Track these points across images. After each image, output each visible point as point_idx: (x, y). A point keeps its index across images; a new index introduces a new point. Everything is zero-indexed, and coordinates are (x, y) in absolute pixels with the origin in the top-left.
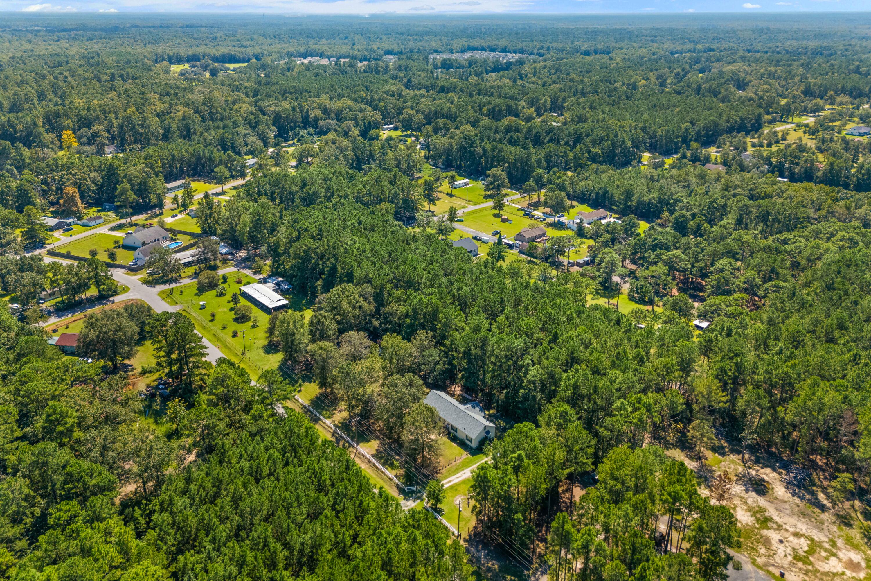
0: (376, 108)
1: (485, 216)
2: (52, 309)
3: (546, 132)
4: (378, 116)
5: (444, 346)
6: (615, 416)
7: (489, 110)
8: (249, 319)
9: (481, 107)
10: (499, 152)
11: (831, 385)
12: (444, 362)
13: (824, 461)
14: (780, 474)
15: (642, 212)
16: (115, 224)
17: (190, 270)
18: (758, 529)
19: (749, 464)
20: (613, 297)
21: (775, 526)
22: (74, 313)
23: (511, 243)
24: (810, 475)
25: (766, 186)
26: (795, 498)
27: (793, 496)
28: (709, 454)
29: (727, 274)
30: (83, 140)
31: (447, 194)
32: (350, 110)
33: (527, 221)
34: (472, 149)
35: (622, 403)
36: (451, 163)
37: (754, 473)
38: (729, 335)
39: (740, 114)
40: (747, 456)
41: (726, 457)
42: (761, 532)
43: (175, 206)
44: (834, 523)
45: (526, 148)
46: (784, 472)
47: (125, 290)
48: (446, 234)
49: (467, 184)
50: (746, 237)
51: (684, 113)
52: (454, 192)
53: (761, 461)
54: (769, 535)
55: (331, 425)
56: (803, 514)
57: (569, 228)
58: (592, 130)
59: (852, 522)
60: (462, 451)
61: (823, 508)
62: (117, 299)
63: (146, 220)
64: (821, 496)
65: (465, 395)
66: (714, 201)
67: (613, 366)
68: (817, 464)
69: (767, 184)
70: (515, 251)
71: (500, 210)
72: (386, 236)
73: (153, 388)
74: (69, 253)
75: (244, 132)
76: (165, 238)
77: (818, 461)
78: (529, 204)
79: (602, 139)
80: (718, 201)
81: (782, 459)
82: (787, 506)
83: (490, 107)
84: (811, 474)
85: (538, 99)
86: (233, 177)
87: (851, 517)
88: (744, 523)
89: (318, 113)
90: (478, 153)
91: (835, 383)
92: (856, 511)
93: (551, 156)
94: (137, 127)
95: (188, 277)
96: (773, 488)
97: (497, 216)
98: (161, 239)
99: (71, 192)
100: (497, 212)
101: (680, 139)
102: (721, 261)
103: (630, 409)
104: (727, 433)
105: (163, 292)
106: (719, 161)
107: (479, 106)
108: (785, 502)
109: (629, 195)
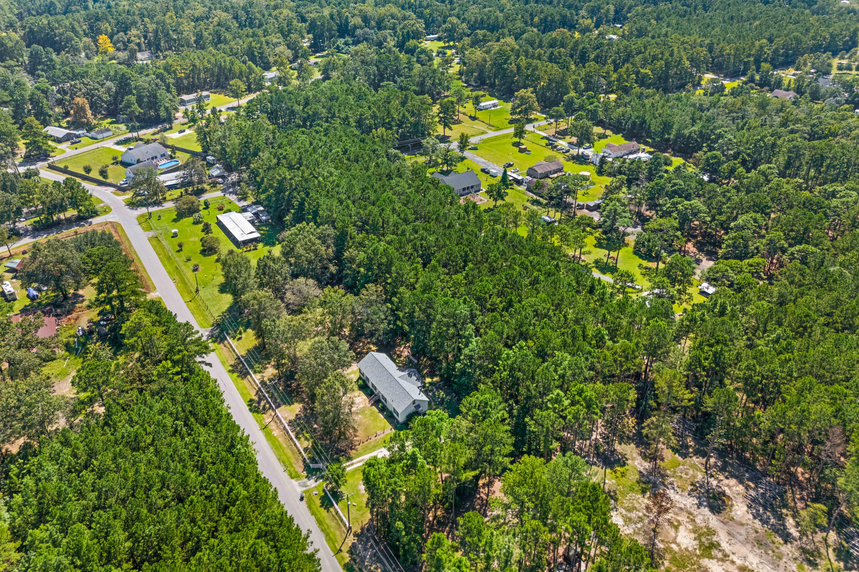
0: (420, 16)
1: (504, 144)
2: (30, 228)
3: (593, 48)
4: (420, 25)
5: (392, 303)
6: (548, 408)
7: (541, 20)
8: (215, 252)
9: (532, 16)
10: (533, 70)
11: (826, 390)
12: (390, 321)
13: (807, 476)
14: (747, 487)
15: (680, 147)
16: (122, 138)
17: (176, 193)
18: (698, 556)
19: (713, 471)
20: (615, 249)
21: (720, 555)
22: (49, 234)
23: (520, 178)
24: (782, 495)
25: (833, 121)
26: (757, 521)
27: (755, 518)
28: (668, 454)
29: (747, 233)
30: (118, 45)
31: (470, 117)
32: (393, 18)
33: (549, 152)
34: (506, 66)
35: (558, 395)
36: (485, 81)
37: (714, 483)
38: (722, 313)
39: (831, 30)
40: (712, 460)
41: (688, 460)
42: (701, 561)
43: (186, 120)
44: (795, 559)
45: (565, 67)
46: (752, 485)
47: (107, 210)
48: (451, 164)
49: (495, 105)
50: (786, 186)
51: (764, 27)
52: (479, 114)
53: (729, 468)
54: (710, 566)
55: (258, 382)
56: (759, 543)
57: (592, 163)
58: (645, 47)
59: (818, 561)
60: (388, 424)
61: (787, 538)
62: (95, 221)
63: (154, 134)
64: (790, 522)
65: (412, 358)
66: (762, 139)
67: (564, 345)
68: (797, 479)
69: (835, 119)
70: (523, 188)
71: (520, 138)
72: (367, 169)
73: (95, 323)
74: (66, 167)
75: (275, 40)
76: (163, 155)
77: (799, 475)
78: (556, 132)
79: (655, 58)
80: (766, 140)
81: (754, 469)
82: (742, 531)
83: (542, 16)
84: (785, 492)
85: (599, 8)
86: (250, 90)
87: (819, 553)
88: (683, 547)
89: (357, 21)
90: (511, 71)
91: (831, 389)
92: (828, 546)
93: (591, 77)
94: (171, 32)
95: (172, 200)
96: (732, 505)
97: (517, 144)
98: (159, 156)
99: (80, 103)
100: (517, 140)
101: (752, 59)
102: (744, 217)
103: (566, 403)
104: (697, 428)
105: (142, 216)
106: (792, 86)
107: (531, 15)
108: (742, 525)
109: (667, 126)
